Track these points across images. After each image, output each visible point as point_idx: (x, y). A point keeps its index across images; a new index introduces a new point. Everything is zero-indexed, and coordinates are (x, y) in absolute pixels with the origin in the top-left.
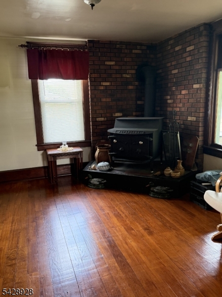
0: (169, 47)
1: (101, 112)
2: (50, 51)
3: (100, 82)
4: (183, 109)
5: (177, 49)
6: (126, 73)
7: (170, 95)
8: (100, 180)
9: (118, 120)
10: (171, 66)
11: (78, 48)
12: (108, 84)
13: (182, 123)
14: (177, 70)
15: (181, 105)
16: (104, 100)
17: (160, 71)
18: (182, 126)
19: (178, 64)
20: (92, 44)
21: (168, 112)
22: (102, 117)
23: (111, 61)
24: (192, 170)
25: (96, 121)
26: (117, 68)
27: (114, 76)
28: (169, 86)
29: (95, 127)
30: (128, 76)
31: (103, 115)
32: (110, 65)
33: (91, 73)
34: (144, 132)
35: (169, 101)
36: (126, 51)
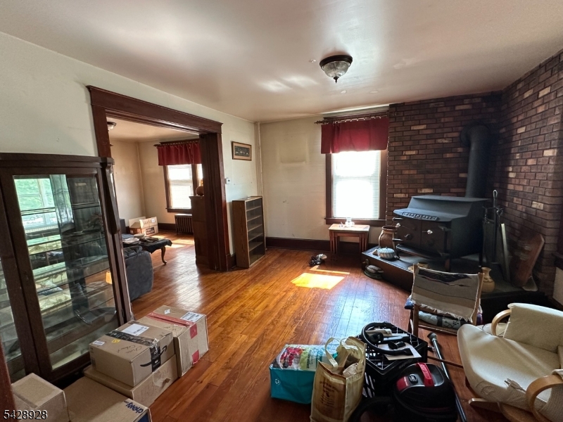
0: (517, 94)
1: (401, 186)
2: (344, 123)
3: (402, 151)
4: (528, 189)
5: (527, 95)
6: (443, 138)
7: (513, 166)
8: (376, 268)
9: (415, 198)
10: (518, 121)
11: (375, 116)
12: (414, 153)
13: (524, 210)
14: (524, 128)
15: (525, 182)
16: (407, 172)
17: (503, 130)
18: (524, 215)
19: (526, 118)
20: (394, 109)
21: (508, 191)
22: (401, 193)
23: (420, 124)
24: (524, 288)
25: (393, 197)
26: (429, 132)
27: (423, 142)
28: (512, 152)
29: (391, 204)
30: (446, 141)
31: (403, 191)
32: (419, 130)
33: (391, 142)
34: (438, 218)
35: (512, 175)
36: (445, 109)
